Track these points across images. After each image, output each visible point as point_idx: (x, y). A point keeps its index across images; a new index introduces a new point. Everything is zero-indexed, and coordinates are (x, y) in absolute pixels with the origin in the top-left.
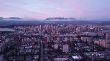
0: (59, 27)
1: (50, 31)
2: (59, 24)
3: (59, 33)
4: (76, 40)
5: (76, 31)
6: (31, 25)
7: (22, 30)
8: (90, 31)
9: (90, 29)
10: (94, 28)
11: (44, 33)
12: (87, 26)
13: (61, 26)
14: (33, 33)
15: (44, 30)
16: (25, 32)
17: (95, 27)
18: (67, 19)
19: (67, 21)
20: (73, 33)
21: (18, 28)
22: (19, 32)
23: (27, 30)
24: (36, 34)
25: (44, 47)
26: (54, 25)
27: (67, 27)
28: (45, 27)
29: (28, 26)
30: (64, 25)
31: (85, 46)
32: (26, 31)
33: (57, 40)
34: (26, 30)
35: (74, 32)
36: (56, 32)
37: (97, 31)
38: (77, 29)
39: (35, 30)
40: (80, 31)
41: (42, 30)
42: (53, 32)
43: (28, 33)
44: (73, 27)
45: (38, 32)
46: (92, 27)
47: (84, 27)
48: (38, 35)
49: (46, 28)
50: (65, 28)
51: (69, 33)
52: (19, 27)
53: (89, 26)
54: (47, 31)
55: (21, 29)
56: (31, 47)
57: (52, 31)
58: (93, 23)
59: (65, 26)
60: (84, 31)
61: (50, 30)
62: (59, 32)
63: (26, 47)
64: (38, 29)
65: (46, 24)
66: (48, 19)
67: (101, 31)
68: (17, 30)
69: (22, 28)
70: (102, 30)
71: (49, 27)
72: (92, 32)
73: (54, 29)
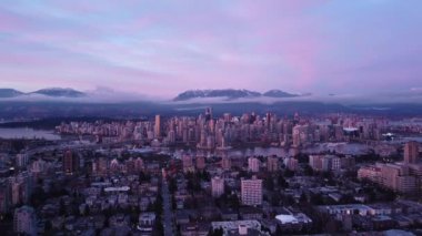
0: (226, 124)
1: (194, 139)
2: (226, 115)
3: (227, 144)
4: (293, 168)
5: (291, 138)
6: (120, 118)
7: (86, 135)
8: (343, 140)
9: (346, 133)
10: (361, 128)
11: (173, 147)
12: (334, 121)
13: (236, 119)
14: (129, 146)
15: (170, 133)
16: (100, 141)
17: (366, 123)
18: (257, 95)
19: (257, 104)
20: (279, 146)
21: (71, 128)
22: (77, 142)
23: (108, 136)
24: (142, 151)
25: (173, 189)
26: (208, 118)
27: (258, 123)
28: (175, 126)
29: (108, 120)
30: (245, 117)
31: (323, 186)
32: (105, 140)
33: (219, 166)
34: (104, 135)
35: (283, 144)
36: (216, 143)
37: (372, 137)
38: (295, 132)
39: (137, 136)
40: (308, 138)
41: (163, 134)
42: (205, 144)
43: (112, 147)
44: (280, 123)
45: (148, 144)
46: (353, 125)
47: (324, 125)
48: (150, 154)
49: (179, 129)
50: (252, 126)
51: (266, 145)
52: (75, 125)
53: (342, 122)
54: (181, 139)
55: (83, 131)
56: (127, 188)
57: (202, 138)
58: (357, 111)
59: (252, 120)
60: (322, 139)
61: (193, 133)
62: (228, 141)
63: (106, 190)
64: (149, 133)
65: (180, 114)
66: (183, 96)
67: (389, 138)
68: (70, 134)
69: (86, 128)
70: (389, 134)
71: (190, 123)
72: (351, 142)
73: (207, 130)
